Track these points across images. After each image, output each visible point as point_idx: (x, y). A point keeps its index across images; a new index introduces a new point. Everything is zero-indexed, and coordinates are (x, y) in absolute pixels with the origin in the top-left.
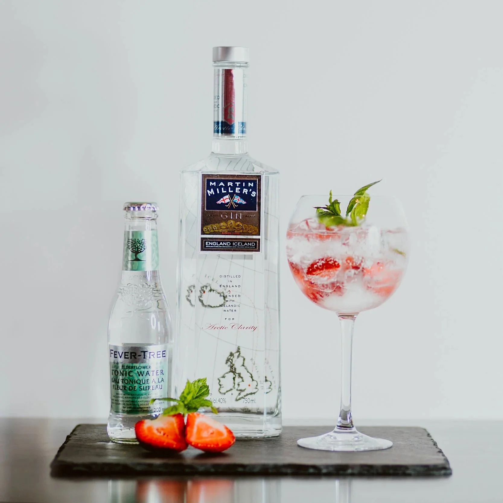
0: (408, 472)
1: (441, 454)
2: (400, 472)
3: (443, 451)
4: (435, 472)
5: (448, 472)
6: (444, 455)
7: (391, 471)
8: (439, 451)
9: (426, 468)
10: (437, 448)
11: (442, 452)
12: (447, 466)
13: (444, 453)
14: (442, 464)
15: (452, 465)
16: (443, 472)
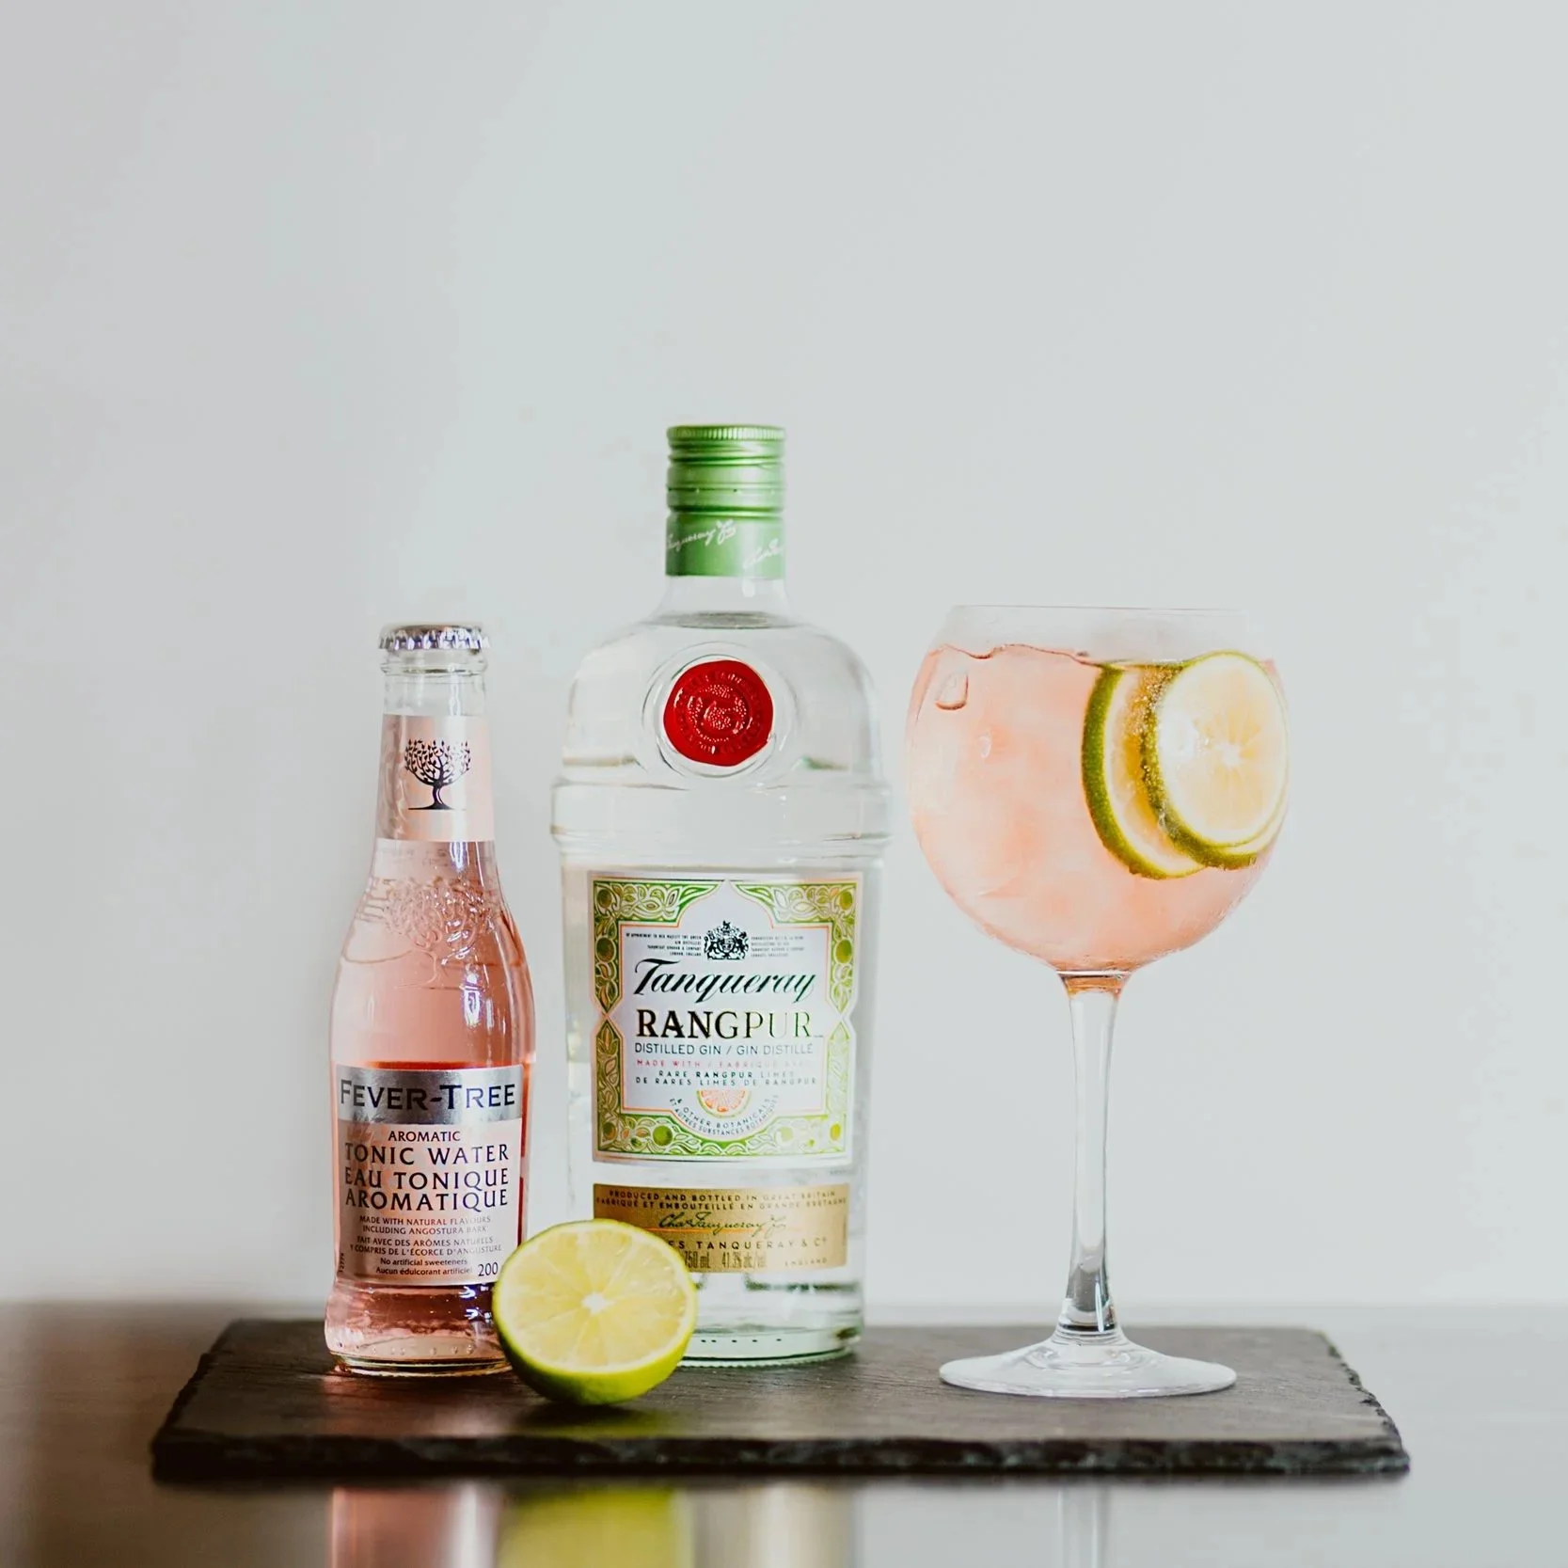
0: (1272, 1463)
1: (1374, 1408)
2: (1249, 1465)
3: (1378, 1400)
4: (1355, 1464)
5: (1398, 1463)
6: (1381, 1413)
7: (1221, 1462)
8: (1367, 1398)
9: (1327, 1453)
10: (1359, 1389)
11: (1377, 1404)
12: (1394, 1446)
13: (1383, 1407)
14: (1378, 1439)
15: (1409, 1443)
16: (1381, 1463)
